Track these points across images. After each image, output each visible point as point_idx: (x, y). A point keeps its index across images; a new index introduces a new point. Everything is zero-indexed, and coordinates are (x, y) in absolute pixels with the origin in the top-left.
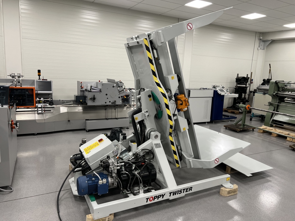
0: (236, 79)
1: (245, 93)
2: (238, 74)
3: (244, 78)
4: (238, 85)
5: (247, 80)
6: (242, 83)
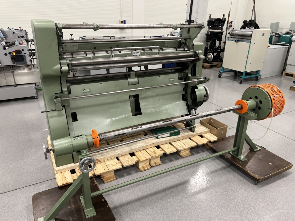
0: (208, 21)
1: (220, 40)
2: (210, 15)
3: (218, 19)
5: (222, 23)
6: (216, 26)
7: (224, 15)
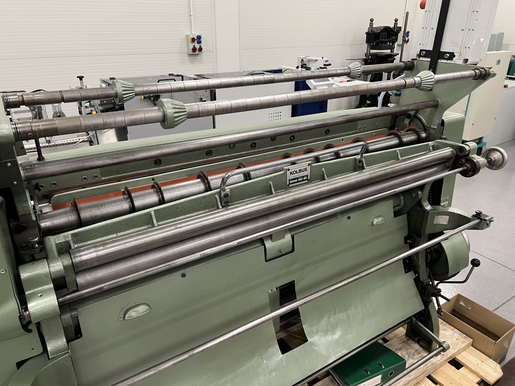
0: (366, 33)
2: (372, 20)
3: (387, 29)
4: (373, 51)
5: (394, 36)
6: (382, 42)
7: (396, 20)
